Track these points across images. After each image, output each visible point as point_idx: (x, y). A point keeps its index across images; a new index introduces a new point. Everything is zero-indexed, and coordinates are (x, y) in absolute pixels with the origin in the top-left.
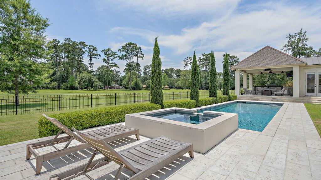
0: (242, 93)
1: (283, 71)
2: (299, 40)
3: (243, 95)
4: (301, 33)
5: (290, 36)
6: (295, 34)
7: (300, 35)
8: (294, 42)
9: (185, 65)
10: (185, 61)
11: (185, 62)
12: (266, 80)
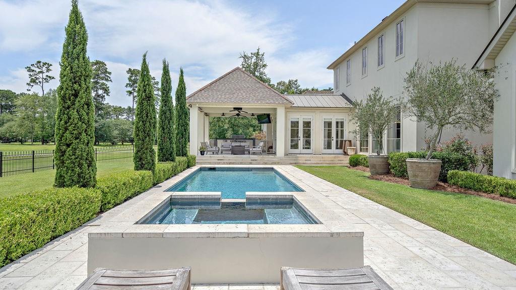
0: (201, 152)
1: (253, 114)
2: (256, 64)
3: (203, 155)
4: (258, 53)
5: (245, 56)
6: (252, 54)
7: (257, 57)
8: (249, 66)
9: (31, 82)
10: (30, 70)
11: (31, 73)
12: (226, 127)
